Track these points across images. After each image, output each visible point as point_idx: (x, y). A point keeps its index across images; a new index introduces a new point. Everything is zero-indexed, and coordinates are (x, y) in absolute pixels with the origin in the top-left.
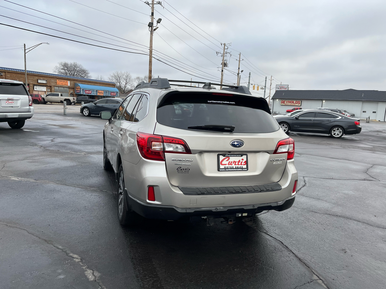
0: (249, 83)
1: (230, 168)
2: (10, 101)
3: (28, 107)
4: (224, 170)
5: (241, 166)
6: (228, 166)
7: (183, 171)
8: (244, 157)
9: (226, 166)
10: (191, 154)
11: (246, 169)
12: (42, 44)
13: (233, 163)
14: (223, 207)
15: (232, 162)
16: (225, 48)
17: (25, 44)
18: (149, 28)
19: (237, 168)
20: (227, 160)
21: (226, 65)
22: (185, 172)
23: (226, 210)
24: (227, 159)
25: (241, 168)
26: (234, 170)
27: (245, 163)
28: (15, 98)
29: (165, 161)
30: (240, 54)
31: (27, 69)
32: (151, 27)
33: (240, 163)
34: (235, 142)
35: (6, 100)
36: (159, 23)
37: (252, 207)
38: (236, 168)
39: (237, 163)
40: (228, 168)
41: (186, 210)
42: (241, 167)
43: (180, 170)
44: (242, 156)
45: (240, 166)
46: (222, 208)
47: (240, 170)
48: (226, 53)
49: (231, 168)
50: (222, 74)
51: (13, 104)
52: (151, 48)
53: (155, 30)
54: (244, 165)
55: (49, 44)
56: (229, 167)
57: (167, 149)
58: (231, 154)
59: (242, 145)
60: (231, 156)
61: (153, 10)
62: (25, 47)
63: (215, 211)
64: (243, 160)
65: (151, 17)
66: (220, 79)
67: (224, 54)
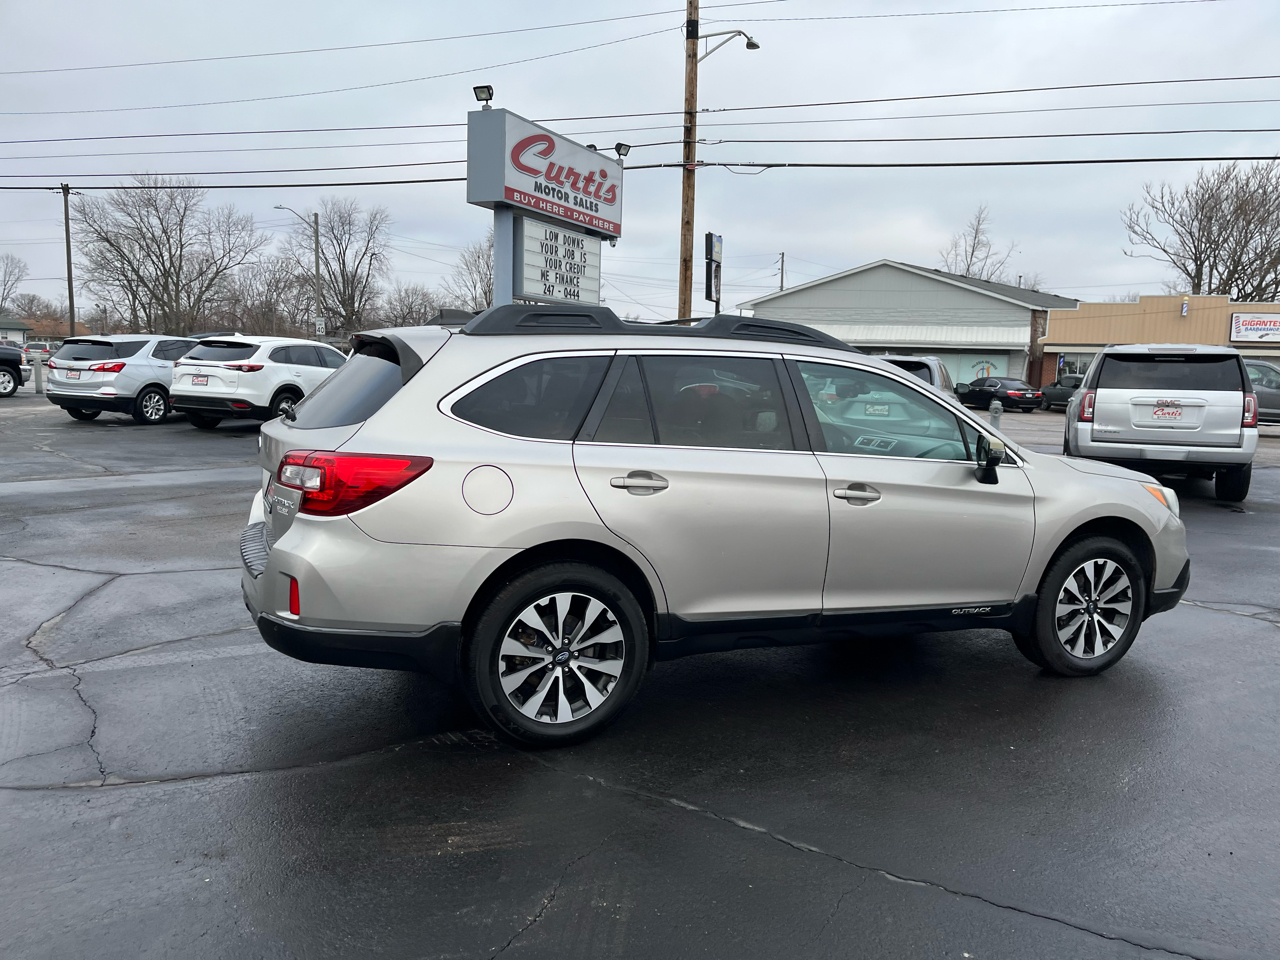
2: (1167, 410)
3: (1237, 431)
28: (1183, 401)
35: (1155, 406)
51: (1178, 418)
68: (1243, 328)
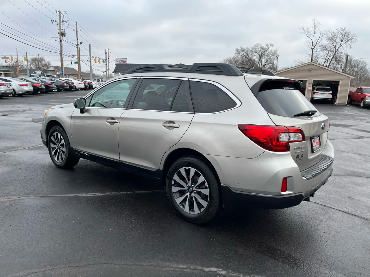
0: (90, 55)
16: (61, 16)
21: (64, 35)
30: (77, 24)
48: (63, 22)
50: (61, 45)
66: (60, 51)
67: (60, 22)
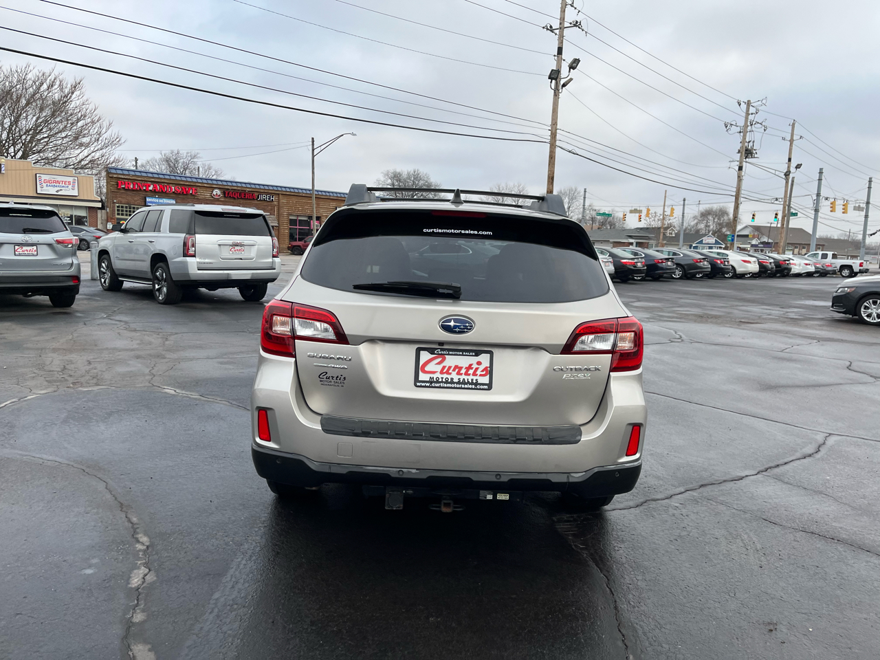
0: (818, 195)
1: (444, 380)
2: (237, 248)
3: (270, 260)
4: (428, 384)
5: (475, 378)
6: (440, 376)
7: (331, 382)
8: (484, 359)
9: (435, 376)
10: (349, 344)
11: (486, 387)
12: (342, 135)
13: (454, 370)
14: (417, 469)
15: (450, 367)
16: (750, 112)
17: (313, 139)
18: (551, 82)
19: (464, 383)
20: (439, 363)
21: (751, 153)
22: (337, 384)
23: (424, 476)
24: (439, 360)
25: (472, 383)
26: (453, 386)
27: (484, 373)
28: (246, 243)
29: (294, 356)
30: (793, 125)
31: (316, 188)
32: (556, 79)
33: (471, 372)
34: (449, 321)
35: (230, 245)
36: (574, 68)
37: (494, 476)
38: (459, 383)
39: (463, 371)
40: (440, 380)
41: (330, 468)
42: (474, 381)
43: (325, 379)
44: (477, 355)
45: (470, 378)
46: (414, 471)
47: (470, 386)
48: (751, 125)
49: (447, 382)
50: (739, 177)
51: (243, 253)
52: (554, 126)
53: (564, 85)
54: (481, 375)
55: (355, 135)
56: (442, 378)
57: (301, 331)
58: (449, 350)
59: (467, 329)
60: (449, 354)
61: (562, 43)
62: (313, 145)
63: (397, 476)
64: (479, 363)
65: (556, 58)
66: (735, 190)
67: (746, 126)
68: (44, 185)
